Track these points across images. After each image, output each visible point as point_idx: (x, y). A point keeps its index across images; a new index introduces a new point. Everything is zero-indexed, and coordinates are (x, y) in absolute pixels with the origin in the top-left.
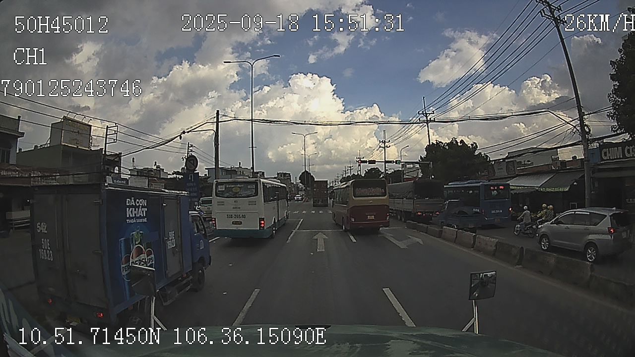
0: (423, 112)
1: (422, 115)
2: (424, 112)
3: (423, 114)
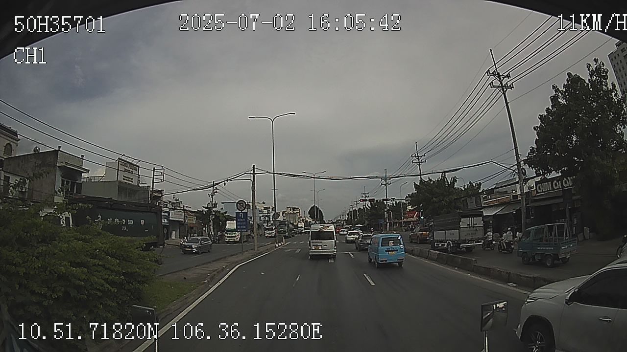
3: (416, 157)
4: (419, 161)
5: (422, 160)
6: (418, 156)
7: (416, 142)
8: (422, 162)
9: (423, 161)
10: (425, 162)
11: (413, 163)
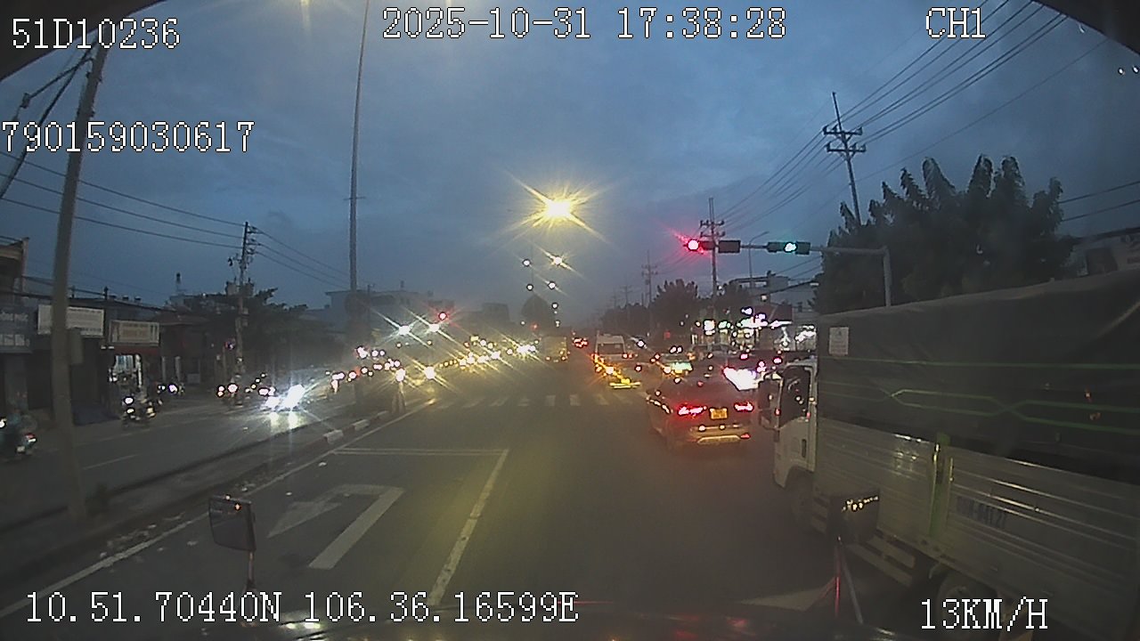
0: (835, 128)
1: (835, 137)
2: (839, 131)
3: (836, 133)
4: (846, 145)
5: (854, 146)
6: (842, 132)
7: (834, 94)
8: (854, 152)
9: (857, 148)
10: (863, 151)
11: (829, 150)
